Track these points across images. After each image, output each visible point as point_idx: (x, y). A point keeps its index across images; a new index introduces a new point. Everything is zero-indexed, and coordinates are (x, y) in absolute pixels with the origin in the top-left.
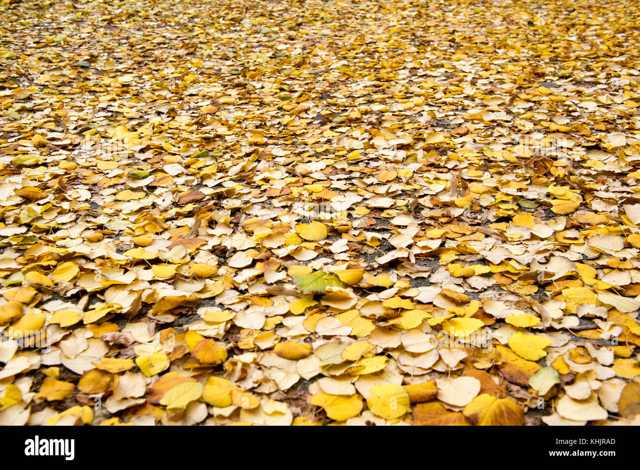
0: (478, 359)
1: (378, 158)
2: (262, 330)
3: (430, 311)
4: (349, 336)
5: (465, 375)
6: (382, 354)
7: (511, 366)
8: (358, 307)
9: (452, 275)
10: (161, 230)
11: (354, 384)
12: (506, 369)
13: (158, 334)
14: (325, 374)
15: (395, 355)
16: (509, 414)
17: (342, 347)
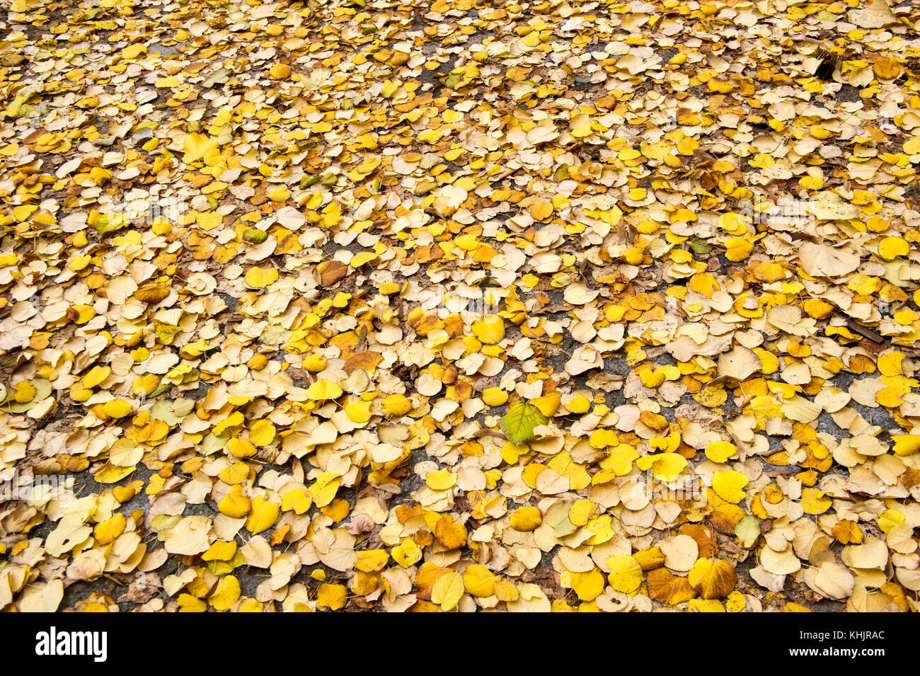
0: (688, 510)
1: (521, 169)
2: (486, 490)
3: (634, 443)
4: (569, 491)
5: (682, 533)
6: (606, 513)
7: (719, 514)
8: (568, 448)
9: (644, 386)
10: (324, 340)
11: (590, 555)
12: (715, 519)
13: (393, 510)
14: (561, 543)
15: (617, 512)
16: (725, 577)
17: (567, 506)
